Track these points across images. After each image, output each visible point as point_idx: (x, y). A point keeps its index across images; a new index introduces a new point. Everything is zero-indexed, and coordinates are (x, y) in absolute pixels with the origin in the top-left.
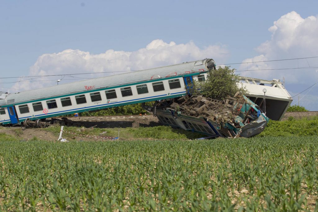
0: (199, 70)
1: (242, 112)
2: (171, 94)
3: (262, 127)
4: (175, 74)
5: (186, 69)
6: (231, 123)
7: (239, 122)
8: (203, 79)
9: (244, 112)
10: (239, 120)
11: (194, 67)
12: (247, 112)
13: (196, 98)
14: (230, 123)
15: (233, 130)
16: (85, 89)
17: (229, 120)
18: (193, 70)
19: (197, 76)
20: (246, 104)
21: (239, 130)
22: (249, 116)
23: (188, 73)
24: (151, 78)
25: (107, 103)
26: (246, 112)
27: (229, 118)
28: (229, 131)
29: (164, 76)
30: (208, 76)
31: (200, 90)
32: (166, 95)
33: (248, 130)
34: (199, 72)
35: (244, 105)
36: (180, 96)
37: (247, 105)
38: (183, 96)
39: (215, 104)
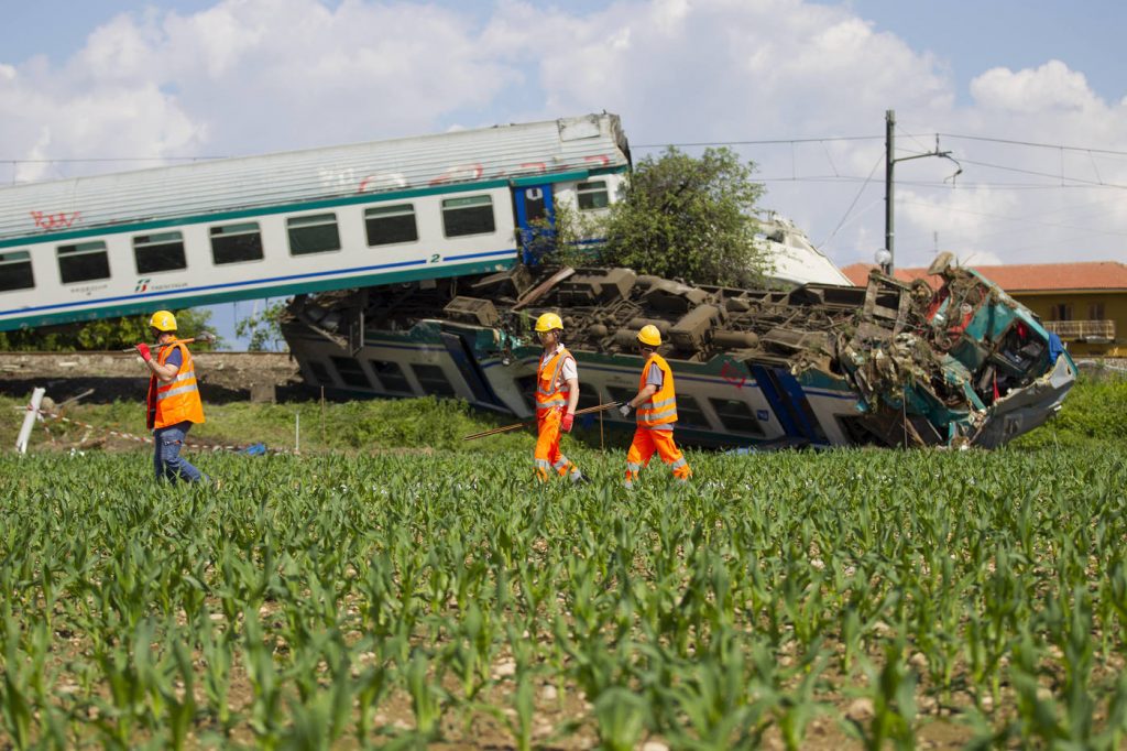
0: (587, 158)
1: (970, 340)
2: (446, 259)
3: (1057, 406)
4: (476, 173)
5: (525, 153)
6: (926, 383)
7: (963, 382)
8: (595, 200)
9: (980, 340)
10: (957, 373)
11: (563, 145)
12: (996, 339)
13: (608, 280)
14: (925, 387)
15: (928, 416)
16: (32, 227)
17: (919, 372)
18: (558, 157)
19: (572, 184)
20: (992, 305)
21: (967, 415)
22: (998, 356)
23: (537, 168)
24: (357, 187)
25: (133, 293)
26: (987, 338)
27: (918, 363)
28: (909, 424)
29: (422, 181)
30: (622, 188)
31: (582, 247)
32: (424, 262)
33: (1007, 417)
34: (585, 170)
35: (982, 313)
36: (488, 270)
37: (1000, 309)
38: (498, 268)
39: (747, 306)
